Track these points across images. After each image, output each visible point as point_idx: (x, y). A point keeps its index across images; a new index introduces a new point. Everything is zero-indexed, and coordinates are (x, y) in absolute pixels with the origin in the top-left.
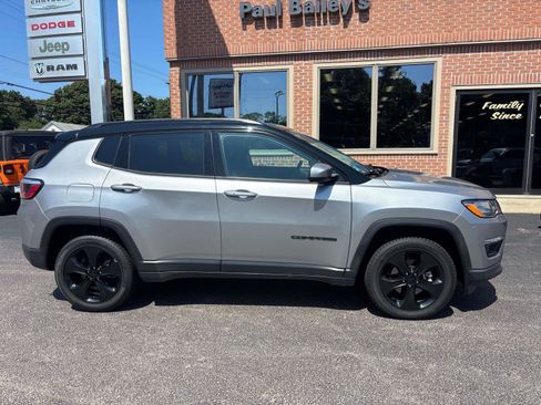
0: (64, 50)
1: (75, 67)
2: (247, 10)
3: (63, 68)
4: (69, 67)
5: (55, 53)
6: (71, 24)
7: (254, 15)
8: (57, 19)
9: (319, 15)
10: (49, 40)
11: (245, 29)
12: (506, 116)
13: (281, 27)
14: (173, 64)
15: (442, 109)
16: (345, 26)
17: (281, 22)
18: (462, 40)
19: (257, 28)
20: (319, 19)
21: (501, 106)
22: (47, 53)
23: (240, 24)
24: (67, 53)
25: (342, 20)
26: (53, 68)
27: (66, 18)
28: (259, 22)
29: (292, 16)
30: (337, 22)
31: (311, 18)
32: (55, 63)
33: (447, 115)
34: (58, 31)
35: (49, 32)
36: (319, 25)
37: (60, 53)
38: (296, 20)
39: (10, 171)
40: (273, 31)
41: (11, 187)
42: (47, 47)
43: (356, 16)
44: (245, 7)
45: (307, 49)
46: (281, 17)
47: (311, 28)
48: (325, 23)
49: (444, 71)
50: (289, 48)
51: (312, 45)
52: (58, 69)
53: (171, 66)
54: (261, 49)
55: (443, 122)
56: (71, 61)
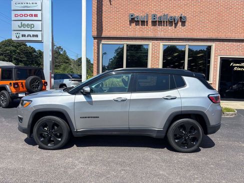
0: (31, 28)
1: (37, 36)
2: (133, 17)
3: (30, 36)
4: (33, 36)
5: (26, 29)
6: (36, 15)
7: (136, 19)
8: (29, 13)
9: (164, 22)
10: (23, 22)
11: (130, 25)
12: (239, 69)
13: (147, 25)
14: (95, 38)
15: (214, 65)
16: (175, 27)
17: (147, 23)
18: (223, 37)
19: (136, 25)
20: (164, 24)
21: (237, 65)
22: (22, 28)
23: (129, 23)
24: (33, 29)
25: (174, 25)
26: (25, 36)
27: (33, 13)
28: (137, 23)
29: (152, 22)
30: (172, 25)
31: (160, 23)
32: (26, 33)
33: (217, 67)
34: (28, 18)
35: (24, 18)
36: (164, 26)
37: (29, 29)
38: (154, 23)
39: (16, 86)
40: (143, 27)
41: (17, 94)
42: (22, 25)
43: (180, 23)
44: (132, 16)
45: (158, 36)
46: (147, 22)
47: (161, 27)
48: (167, 25)
49: (215, 49)
50: (151, 35)
51: (161, 34)
52: (28, 36)
53: (94, 39)
54: (138, 35)
55: (215, 70)
56: (35, 33)
